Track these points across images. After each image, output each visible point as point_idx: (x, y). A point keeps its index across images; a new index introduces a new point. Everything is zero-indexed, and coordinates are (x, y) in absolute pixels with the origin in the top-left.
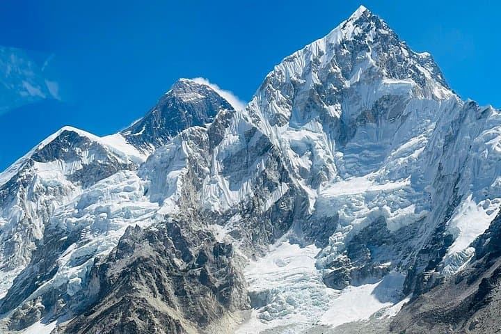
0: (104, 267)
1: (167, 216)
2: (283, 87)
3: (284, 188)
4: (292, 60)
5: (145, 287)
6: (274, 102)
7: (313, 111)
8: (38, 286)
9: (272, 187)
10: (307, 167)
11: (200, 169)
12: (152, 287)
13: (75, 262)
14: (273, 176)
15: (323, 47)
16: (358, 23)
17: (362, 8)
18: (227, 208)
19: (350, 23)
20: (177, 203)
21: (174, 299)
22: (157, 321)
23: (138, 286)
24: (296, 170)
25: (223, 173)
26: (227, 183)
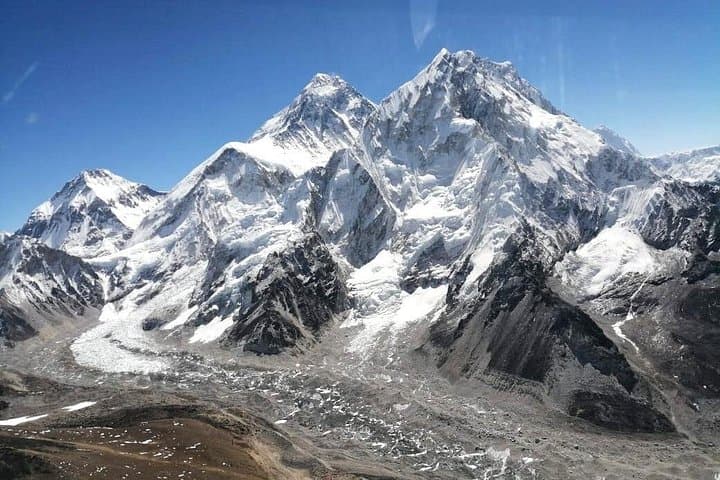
0: (254, 285)
1: (295, 244)
3: (380, 208)
5: (279, 303)
6: (374, 138)
8: (213, 292)
10: (397, 191)
12: (283, 303)
13: (237, 274)
15: (412, 89)
16: (440, 66)
17: (444, 51)
18: (338, 227)
19: (433, 67)
21: (298, 311)
22: (285, 330)
23: (274, 302)
24: (389, 194)
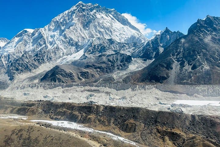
2: (55, 22)
3: (44, 45)
4: (59, 15)
6: (51, 26)
7: (59, 28)
9: (41, 45)
10: (51, 41)
11: (27, 42)
14: (42, 43)
15: (67, 12)
19: (75, 7)
20: (15, 50)
24: (49, 42)
25: (32, 43)
26: (32, 44)
